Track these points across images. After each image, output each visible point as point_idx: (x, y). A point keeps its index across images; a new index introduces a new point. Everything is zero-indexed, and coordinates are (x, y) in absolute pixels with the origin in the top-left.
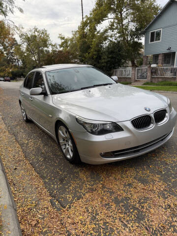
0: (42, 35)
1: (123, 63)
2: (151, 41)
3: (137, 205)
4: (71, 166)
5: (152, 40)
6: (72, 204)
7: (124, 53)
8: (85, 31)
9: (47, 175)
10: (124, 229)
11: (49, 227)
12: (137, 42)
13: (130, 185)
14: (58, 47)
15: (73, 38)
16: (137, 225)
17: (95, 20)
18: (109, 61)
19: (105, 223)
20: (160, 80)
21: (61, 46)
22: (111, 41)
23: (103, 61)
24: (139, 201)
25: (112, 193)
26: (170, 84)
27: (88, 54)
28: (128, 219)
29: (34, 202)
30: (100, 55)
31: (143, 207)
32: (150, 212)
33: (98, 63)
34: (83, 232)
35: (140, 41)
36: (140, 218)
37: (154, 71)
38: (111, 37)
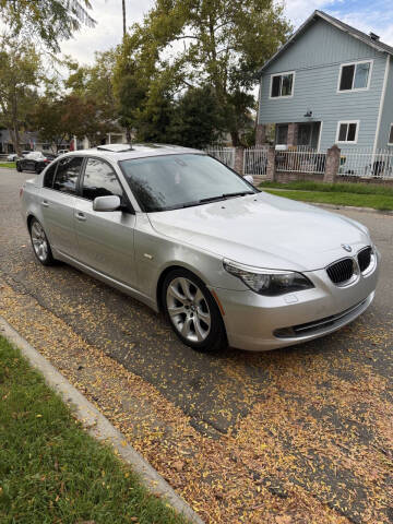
0: (23, 55)
1: (216, 138)
2: (273, 96)
3: (353, 418)
4: (201, 356)
5: (275, 93)
6: (236, 426)
7: (218, 116)
8: (133, 57)
9: (159, 375)
10: (347, 457)
11: (211, 469)
12: (243, 94)
13: (326, 384)
14: (62, 85)
15: (98, 69)
16: (365, 448)
17: (157, 37)
18: (186, 131)
19: (311, 451)
20: (293, 177)
21: (68, 84)
22: (191, 87)
23: (175, 128)
24: (354, 410)
25: (301, 400)
26: (313, 188)
27: (141, 110)
28: (346, 439)
29: (157, 428)
30: (168, 114)
31: (363, 419)
32: (378, 426)
33: (164, 131)
34: (278, 470)
35: (249, 92)
36: (364, 437)
37: (281, 159)
38: (191, 77)
